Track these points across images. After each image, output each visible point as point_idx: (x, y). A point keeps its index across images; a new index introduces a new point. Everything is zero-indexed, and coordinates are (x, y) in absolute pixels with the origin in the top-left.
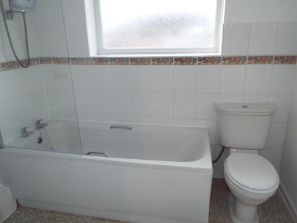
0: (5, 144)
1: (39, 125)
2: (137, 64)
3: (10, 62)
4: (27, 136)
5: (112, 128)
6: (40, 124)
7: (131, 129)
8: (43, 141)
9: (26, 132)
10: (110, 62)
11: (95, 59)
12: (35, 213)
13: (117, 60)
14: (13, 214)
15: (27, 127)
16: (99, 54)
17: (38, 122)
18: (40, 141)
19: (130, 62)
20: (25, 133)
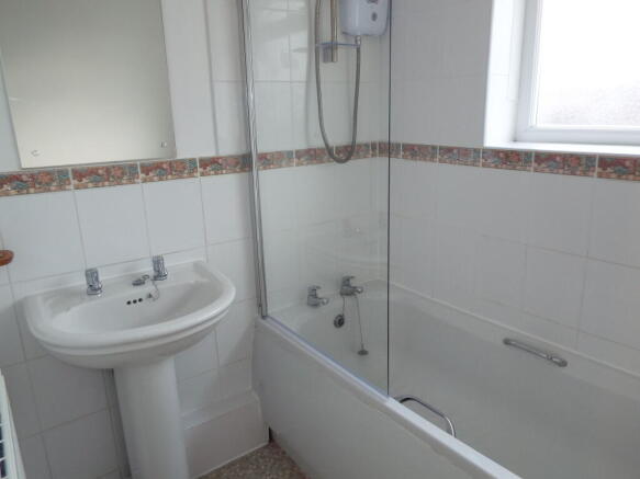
0: (269, 312)
1: (348, 288)
2: (619, 177)
3: (315, 150)
4: (316, 305)
5: (507, 342)
6: (348, 285)
7: (563, 364)
8: (345, 325)
9: (315, 296)
10: (534, 165)
11: (496, 152)
12: (288, 472)
13: (558, 159)
14: (257, 451)
15: (318, 288)
16: (515, 141)
17: (346, 281)
18: (340, 322)
19: (598, 169)
20: (313, 299)
